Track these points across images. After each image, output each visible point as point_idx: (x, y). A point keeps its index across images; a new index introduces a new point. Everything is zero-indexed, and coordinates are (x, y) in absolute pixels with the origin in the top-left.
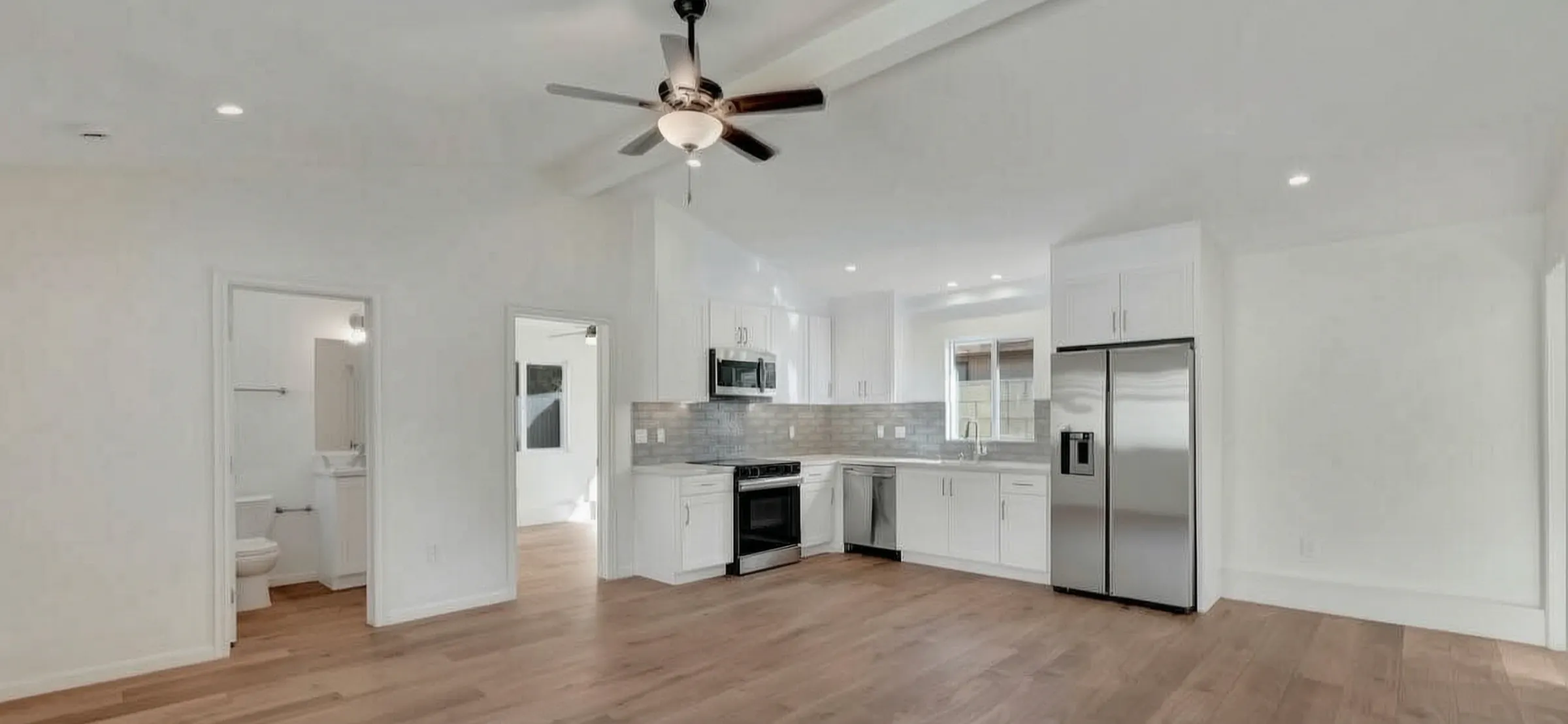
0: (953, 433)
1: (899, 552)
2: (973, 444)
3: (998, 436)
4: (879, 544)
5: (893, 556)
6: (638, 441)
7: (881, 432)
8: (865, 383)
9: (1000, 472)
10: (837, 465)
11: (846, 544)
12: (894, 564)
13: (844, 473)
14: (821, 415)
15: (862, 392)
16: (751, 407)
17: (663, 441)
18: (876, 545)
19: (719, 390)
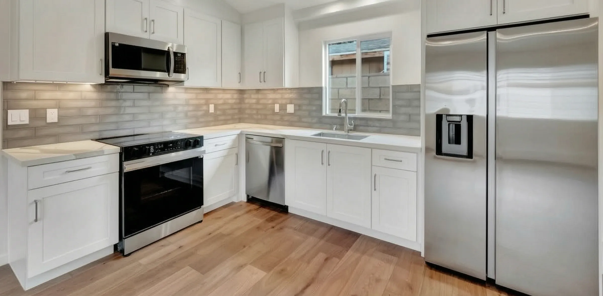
0: (327, 111)
1: (287, 207)
2: (343, 118)
3: (359, 114)
4: (273, 199)
5: (283, 209)
6: (10, 123)
7: (277, 108)
8: (264, 72)
9: (372, 147)
10: (240, 135)
11: (248, 196)
12: (284, 217)
13: (246, 140)
14: (236, 96)
15: (262, 80)
16: (171, 89)
17: (56, 120)
18: (271, 200)
19: (113, 71)
